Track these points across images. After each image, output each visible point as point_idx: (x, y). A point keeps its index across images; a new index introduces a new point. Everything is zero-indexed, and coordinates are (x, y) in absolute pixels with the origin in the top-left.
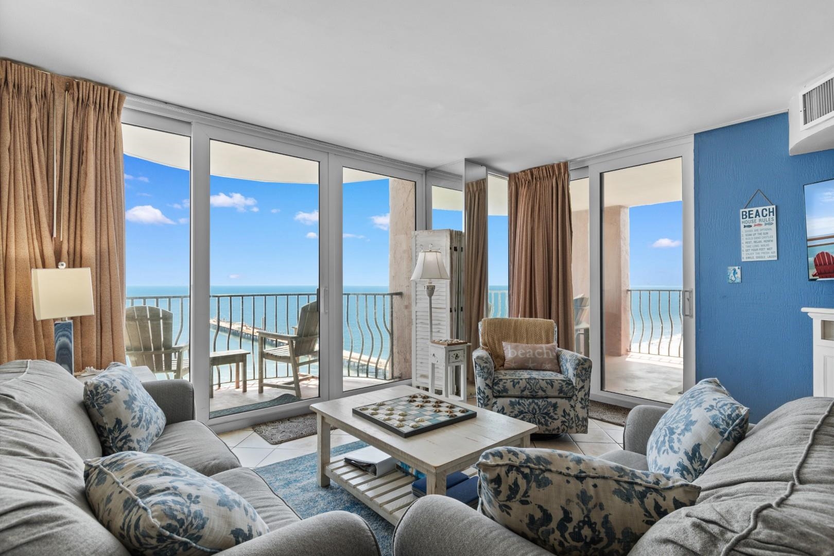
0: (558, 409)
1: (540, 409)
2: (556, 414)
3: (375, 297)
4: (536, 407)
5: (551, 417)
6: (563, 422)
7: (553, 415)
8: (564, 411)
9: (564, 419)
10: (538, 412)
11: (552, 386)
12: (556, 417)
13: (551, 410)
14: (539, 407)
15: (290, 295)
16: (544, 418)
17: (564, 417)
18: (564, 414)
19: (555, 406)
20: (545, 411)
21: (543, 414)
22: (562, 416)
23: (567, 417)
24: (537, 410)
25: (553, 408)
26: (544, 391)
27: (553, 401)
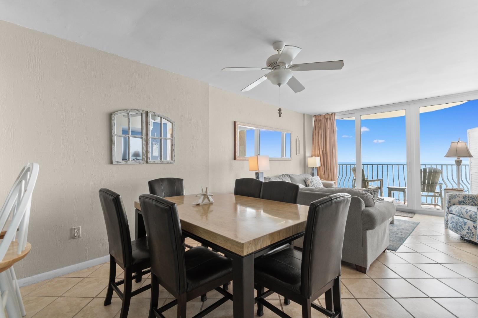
0: (466, 225)
1: (459, 223)
2: (465, 227)
3: (447, 166)
4: (458, 221)
5: (462, 228)
6: (468, 233)
7: (464, 228)
8: (469, 227)
9: (468, 231)
10: (458, 224)
11: (467, 213)
12: (464, 229)
13: (463, 224)
14: (459, 222)
15: (427, 165)
16: (460, 227)
17: (468, 230)
18: (469, 229)
19: (465, 223)
20: (461, 224)
21: (460, 225)
22: (467, 229)
23: (470, 231)
24: (458, 223)
25: (464, 224)
26: (463, 215)
27: (466, 221)
